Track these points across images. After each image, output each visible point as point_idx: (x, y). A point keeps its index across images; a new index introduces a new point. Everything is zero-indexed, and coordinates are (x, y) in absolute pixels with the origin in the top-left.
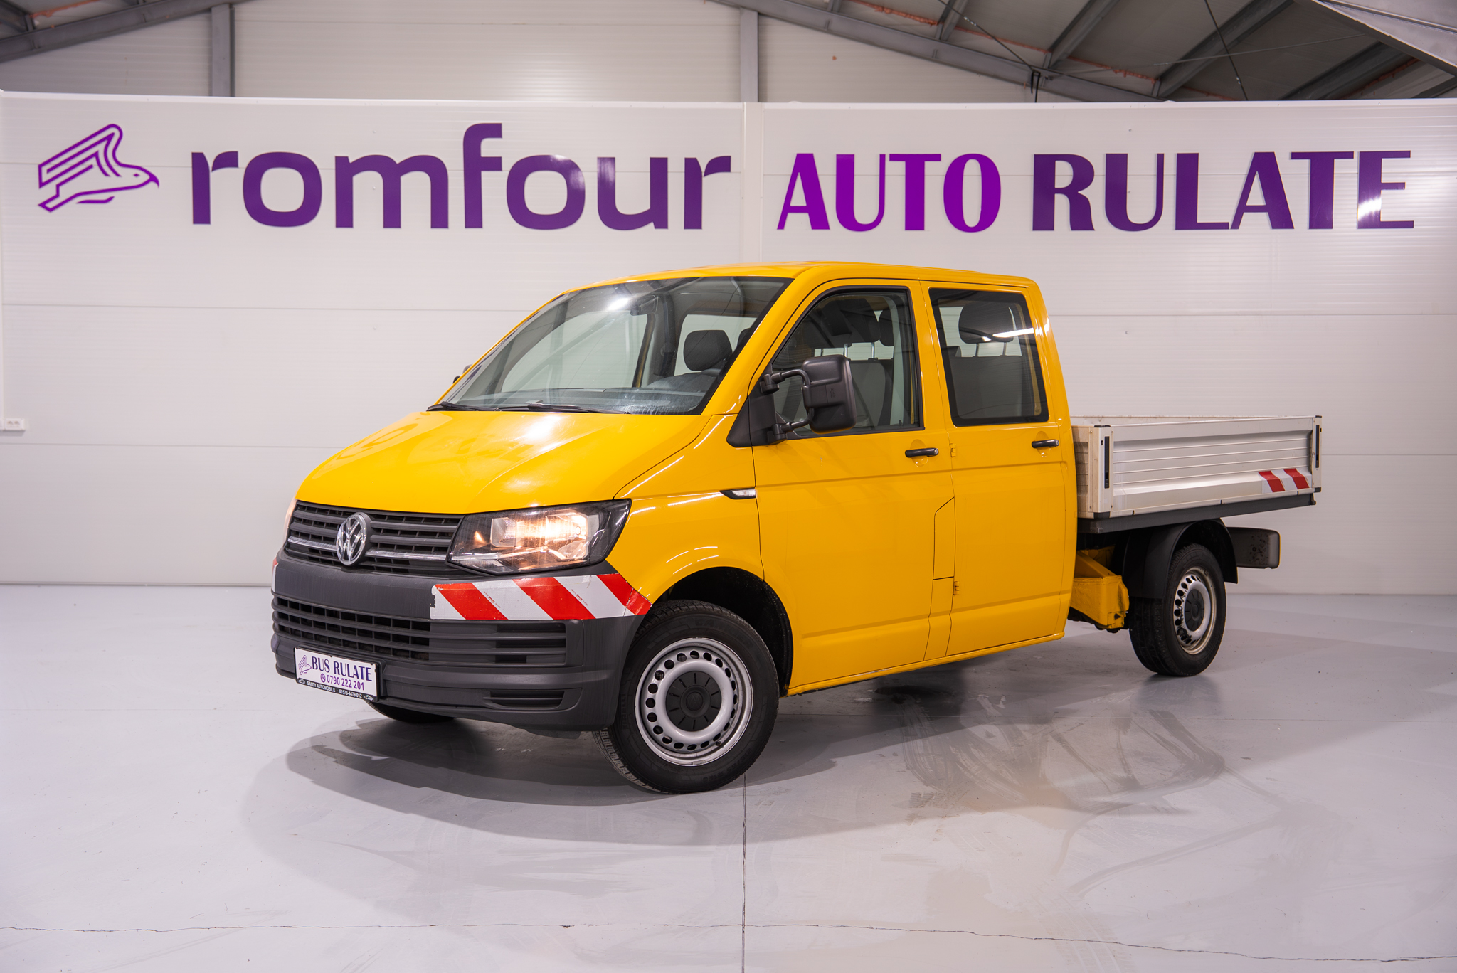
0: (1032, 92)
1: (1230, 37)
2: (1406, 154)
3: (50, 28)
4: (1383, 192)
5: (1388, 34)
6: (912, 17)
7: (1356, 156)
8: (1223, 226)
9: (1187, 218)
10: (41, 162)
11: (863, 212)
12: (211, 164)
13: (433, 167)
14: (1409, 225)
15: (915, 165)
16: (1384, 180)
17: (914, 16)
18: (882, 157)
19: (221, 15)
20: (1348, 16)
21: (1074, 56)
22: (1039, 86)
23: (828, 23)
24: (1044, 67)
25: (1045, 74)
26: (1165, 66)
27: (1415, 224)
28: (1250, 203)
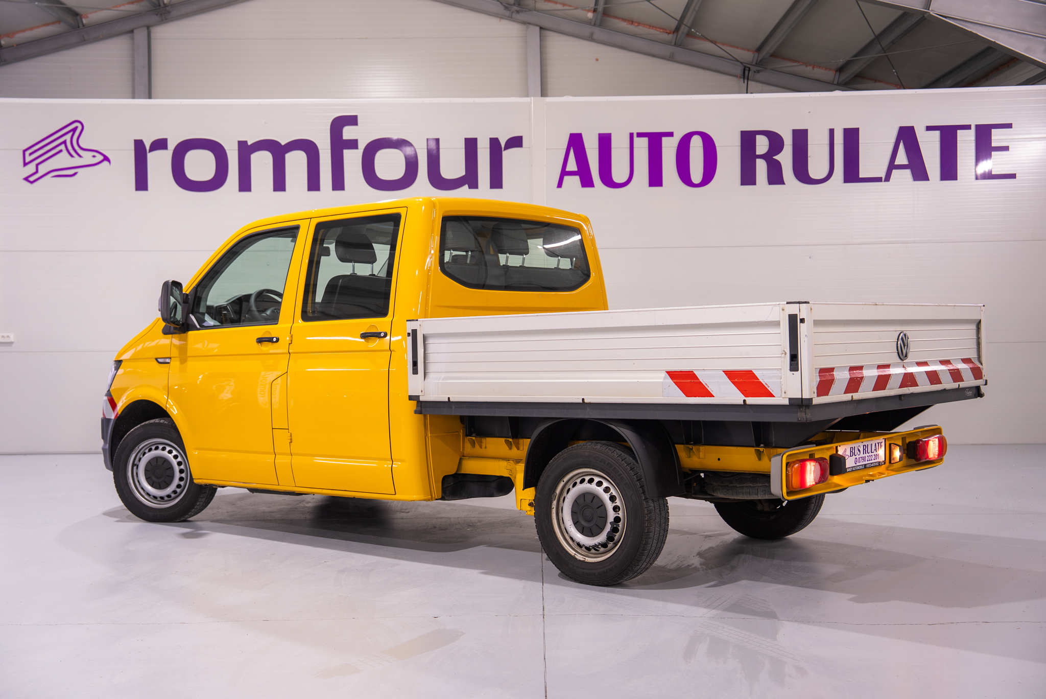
0: (744, 82)
1: (886, 42)
2: (1009, 126)
3: (13, 46)
4: (993, 153)
5: (993, 40)
6: (654, 28)
7: (973, 128)
8: (878, 180)
9: (852, 174)
11: (619, 173)
12: (148, 148)
13: (309, 148)
14: (1013, 176)
15: (655, 140)
16: (994, 144)
17: (656, 27)
18: (631, 135)
19: (141, 35)
20: (964, 28)
21: (775, 55)
22: (749, 78)
23: (592, 34)
24: (753, 64)
25: (753, 68)
26: (842, 61)
27: (1017, 175)
28: (897, 162)
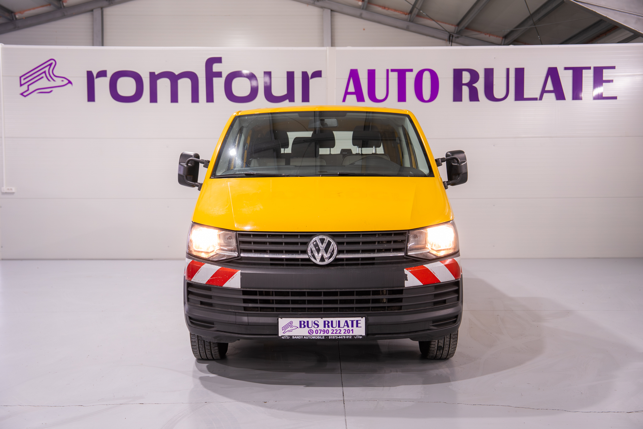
0: (450, 43)
1: (536, 18)
2: (613, 68)
3: (23, 19)
4: (604, 84)
5: (605, 16)
7: (592, 68)
8: (535, 99)
9: (520, 96)
11: (380, 93)
12: (95, 76)
13: (192, 76)
14: (615, 98)
15: (402, 74)
16: (604, 79)
17: (398, 11)
18: (388, 71)
19: (97, 13)
21: (467, 28)
22: (453, 41)
23: (361, 14)
24: (455, 33)
25: (455, 35)
26: (508, 31)
27: (618, 97)
28: (547, 89)
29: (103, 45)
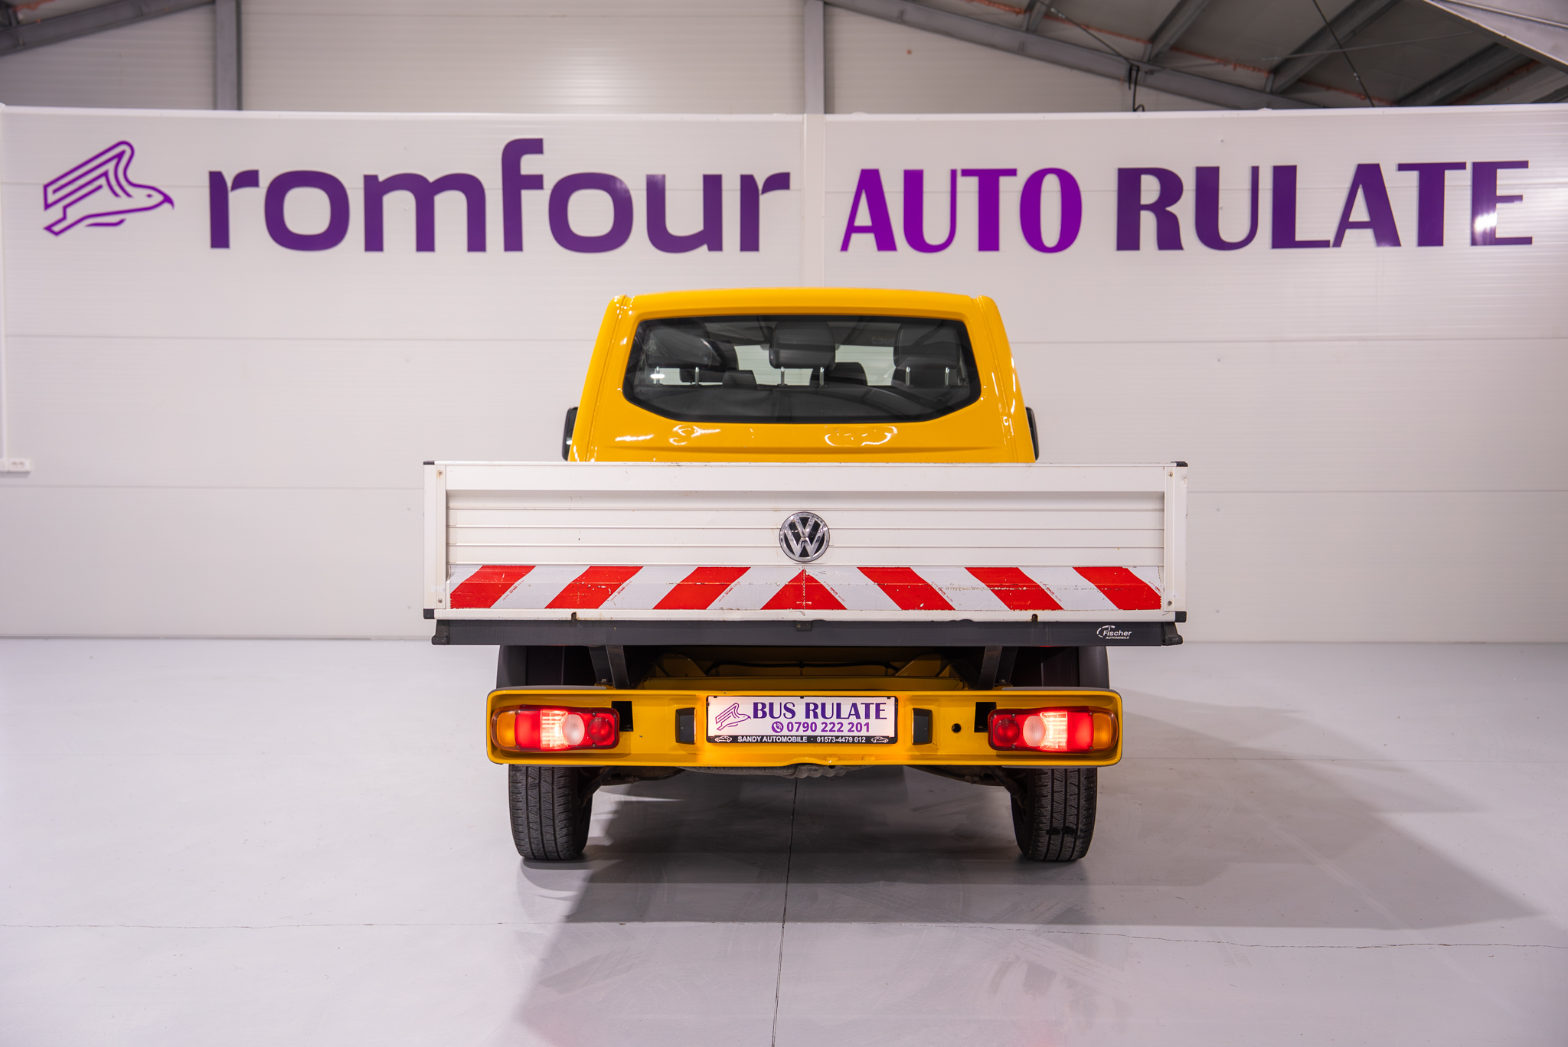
0: (1130, 88)
1: (1343, 31)
2: (1524, 165)
3: (35, 22)
4: (1499, 205)
5: (1503, 34)
6: (996, 5)
7: (1469, 167)
8: (1324, 244)
9: (1284, 236)
10: (46, 181)
11: (934, 230)
12: (229, 184)
13: (469, 186)
14: (1527, 241)
15: (989, 181)
16: (1499, 192)
17: (998, 4)
18: (954, 173)
19: (226, 7)
21: (1177, 47)
22: (1138, 82)
23: (902, 13)
24: (1144, 60)
25: (1144, 67)
26: (1277, 59)
27: (1533, 240)
28: (1353, 218)
29: (239, 107)
